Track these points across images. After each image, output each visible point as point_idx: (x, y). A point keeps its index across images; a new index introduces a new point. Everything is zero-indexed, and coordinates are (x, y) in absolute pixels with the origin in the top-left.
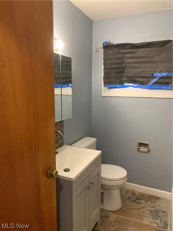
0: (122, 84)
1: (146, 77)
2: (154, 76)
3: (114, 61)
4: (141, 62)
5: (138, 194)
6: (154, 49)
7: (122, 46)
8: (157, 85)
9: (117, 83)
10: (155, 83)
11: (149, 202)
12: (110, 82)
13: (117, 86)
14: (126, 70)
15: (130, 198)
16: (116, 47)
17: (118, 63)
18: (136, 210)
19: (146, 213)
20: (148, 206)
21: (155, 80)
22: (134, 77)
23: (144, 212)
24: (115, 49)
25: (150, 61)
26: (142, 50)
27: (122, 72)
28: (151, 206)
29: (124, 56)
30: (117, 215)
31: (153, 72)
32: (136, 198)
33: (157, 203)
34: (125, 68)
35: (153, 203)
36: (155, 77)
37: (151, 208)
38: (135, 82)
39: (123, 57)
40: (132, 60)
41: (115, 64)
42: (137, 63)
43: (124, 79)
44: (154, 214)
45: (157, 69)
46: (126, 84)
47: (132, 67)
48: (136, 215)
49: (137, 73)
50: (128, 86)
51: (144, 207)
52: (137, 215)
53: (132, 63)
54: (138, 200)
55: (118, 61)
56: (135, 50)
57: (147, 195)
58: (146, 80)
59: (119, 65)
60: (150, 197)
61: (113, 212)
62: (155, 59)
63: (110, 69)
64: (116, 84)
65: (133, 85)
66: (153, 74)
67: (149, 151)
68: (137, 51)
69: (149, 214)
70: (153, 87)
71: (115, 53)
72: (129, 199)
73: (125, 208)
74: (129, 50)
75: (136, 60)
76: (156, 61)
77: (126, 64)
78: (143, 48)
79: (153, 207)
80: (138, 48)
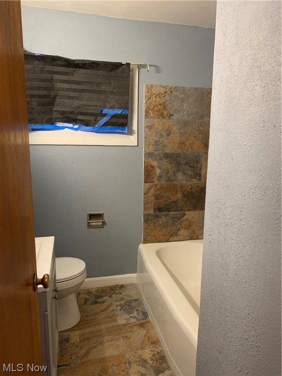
0: (53, 124)
1: (92, 115)
2: (103, 113)
3: (36, 84)
4: (82, 91)
5: (95, 291)
6: (100, 72)
7: (51, 60)
8: (108, 127)
9: (44, 122)
10: (106, 124)
11: (113, 296)
12: (32, 119)
13: (45, 126)
14: (58, 101)
15: (87, 300)
16: (39, 60)
17: (44, 89)
18: (102, 313)
19: (117, 311)
20: (115, 301)
21: (105, 120)
22: (72, 113)
23: (113, 310)
24: (37, 62)
25: (96, 89)
26: (82, 71)
27: (52, 104)
28: (119, 299)
29: (52, 77)
30: (80, 331)
31: (101, 107)
32: (96, 297)
33: (123, 294)
34: (55, 97)
35: (119, 295)
36: (105, 115)
37: (119, 303)
38: (73, 121)
39: (52, 79)
40: (67, 85)
41: (38, 88)
42: (75, 90)
43: (55, 115)
44: (127, 307)
45: (106, 103)
46: (59, 124)
47: (68, 96)
48: (104, 319)
49: (77, 107)
50: (63, 128)
51: (111, 304)
52: (106, 318)
53: (68, 90)
54: (99, 299)
55: (42, 84)
56: (71, 70)
57: (108, 287)
58: (92, 118)
59: (45, 91)
60: (112, 289)
61: (72, 329)
62: (103, 88)
63: (29, 98)
64: (43, 124)
65: (71, 125)
66: (102, 111)
67: (104, 223)
68: (74, 71)
69: (121, 309)
70: (103, 130)
71: (37, 69)
72: (85, 302)
73: (88, 316)
74: (61, 68)
75: (73, 86)
76: (104, 91)
77: (58, 90)
78: (84, 68)
79: (121, 300)
80: (76, 68)
